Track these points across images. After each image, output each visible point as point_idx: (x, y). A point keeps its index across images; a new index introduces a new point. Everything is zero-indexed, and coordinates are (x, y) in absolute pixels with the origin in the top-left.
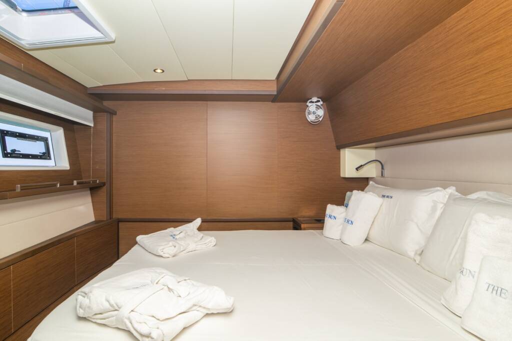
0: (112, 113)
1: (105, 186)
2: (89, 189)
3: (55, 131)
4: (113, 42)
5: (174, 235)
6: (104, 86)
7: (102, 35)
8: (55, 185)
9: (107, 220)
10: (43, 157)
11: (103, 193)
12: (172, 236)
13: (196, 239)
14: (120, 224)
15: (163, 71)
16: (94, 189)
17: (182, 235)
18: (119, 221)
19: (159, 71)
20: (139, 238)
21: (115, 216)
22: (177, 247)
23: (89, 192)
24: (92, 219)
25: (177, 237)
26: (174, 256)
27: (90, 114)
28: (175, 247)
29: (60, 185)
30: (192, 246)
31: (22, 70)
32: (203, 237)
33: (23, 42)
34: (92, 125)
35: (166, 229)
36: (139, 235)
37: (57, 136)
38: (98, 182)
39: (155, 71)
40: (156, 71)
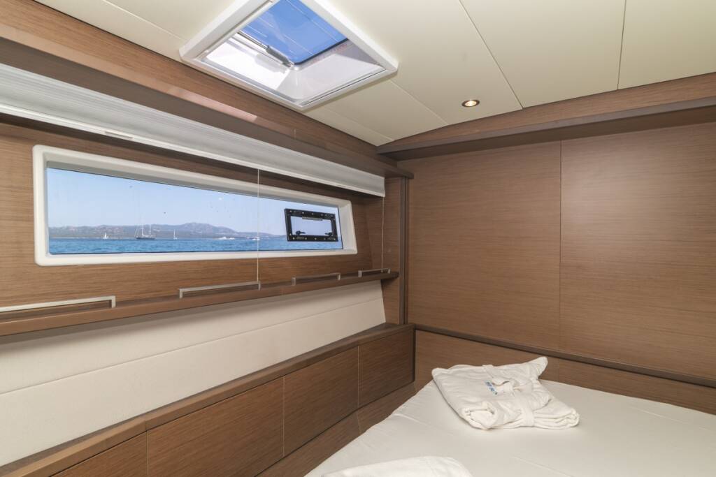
0: (408, 177)
1: (399, 278)
2: (380, 281)
3: (343, 206)
4: (395, 74)
5: (494, 384)
6: (395, 141)
7: (379, 67)
8: (336, 277)
9: (400, 325)
10: (329, 239)
11: (396, 286)
12: (488, 384)
13: (536, 404)
14: (418, 332)
15: (478, 102)
16: (385, 282)
17: (508, 387)
18: (416, 328)
19: (471, 103)
20: (437, 372)
21: (410, 320)
22: (496, 412)
23: (380, 285)
24: (382, 320)
25: (498, 389)
26: (491, 429)
27: (380, 181)
28: (493, 413)
29: (341, 277)
30: (526, 417)
31: (295, 137)
32: (549, 401)
33: (297, 104)
34: (383, 195)
35: (481, 365)
36: (436, 367)
37: (344, 212)
38: (389, 272)
39: (464, 105)
40: (466, 104)
